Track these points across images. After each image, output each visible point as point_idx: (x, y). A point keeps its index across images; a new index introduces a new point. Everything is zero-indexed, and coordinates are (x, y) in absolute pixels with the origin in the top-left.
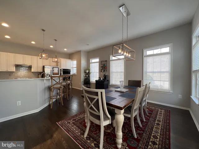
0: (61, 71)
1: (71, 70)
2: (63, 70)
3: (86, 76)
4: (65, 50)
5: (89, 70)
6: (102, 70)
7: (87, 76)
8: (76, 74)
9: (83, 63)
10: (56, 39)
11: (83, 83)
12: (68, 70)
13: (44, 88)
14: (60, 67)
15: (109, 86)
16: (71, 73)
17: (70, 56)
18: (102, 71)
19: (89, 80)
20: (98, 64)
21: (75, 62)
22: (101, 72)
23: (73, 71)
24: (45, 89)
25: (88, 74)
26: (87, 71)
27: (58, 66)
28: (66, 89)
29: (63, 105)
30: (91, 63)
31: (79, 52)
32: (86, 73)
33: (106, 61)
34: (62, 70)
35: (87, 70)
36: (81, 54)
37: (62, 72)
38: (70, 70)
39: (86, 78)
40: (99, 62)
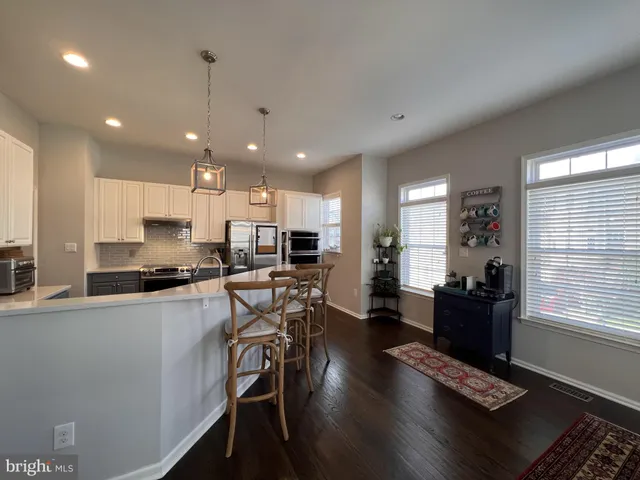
0: (284, 241)
1: (320, 236)
2: (294, 234)
3: (381, 262)
4: (301, 156)
5: (395, 236)
6: (466, 237)
7: (386, 260)
8: (339, 251)
9: (371, 205)
10: (262, 106)
11: (370, 292)
12: (310, 234)
13: (199, 335)
14: (283, 222)
15: (515, 323)
16: (322, 246)
17: (316, 181)
18: (472, 242)
19: (396, 280)
20: (442, 209)
21: (335, 205)
22: (465, 244)
23: (329, 241)
24: (207, 339)
25: (389, 254)
26: (388, 242)
27: (275, 222)
28: (304, 333)
29: (287, 436)
30: (403, 205)
31: (352, 162)
32: (380, 246)
33: (497, 190)
34: (289, 235)
35: (386, 235)
36: (360, 168)
37: (288, 244)
38: (316, 235)
39: (380, 268)
40: (450, 198)
